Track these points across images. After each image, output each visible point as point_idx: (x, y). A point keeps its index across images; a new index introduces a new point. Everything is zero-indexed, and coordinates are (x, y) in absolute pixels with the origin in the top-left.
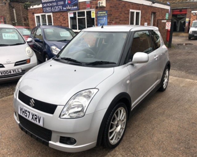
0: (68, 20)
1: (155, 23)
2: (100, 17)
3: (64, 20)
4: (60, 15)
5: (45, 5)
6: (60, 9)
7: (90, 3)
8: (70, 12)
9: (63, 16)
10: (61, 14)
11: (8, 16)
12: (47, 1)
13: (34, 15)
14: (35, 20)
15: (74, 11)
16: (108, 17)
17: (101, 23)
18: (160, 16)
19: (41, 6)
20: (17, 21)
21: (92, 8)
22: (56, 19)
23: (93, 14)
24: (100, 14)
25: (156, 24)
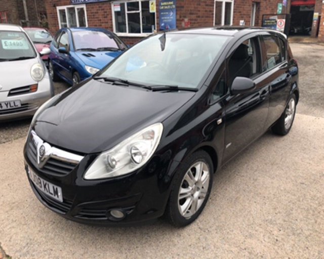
0: (111, 17)
1: (258, 21)
2: (163, 12)
3: (104, 17)
4: (98, 8)
8: (115, 2)
9: (103, 9)
10: (100, 7)
11: (13, 11)
13: (56, 9)
14: (57, 17)
15: (122, 2)
16: (177, 10)
17: (166, 21)
18: (267, 9)
20: (29, 19)
22: (92, 14)
23: (152, 6)
24: (164, 6)
25: (260, 22)
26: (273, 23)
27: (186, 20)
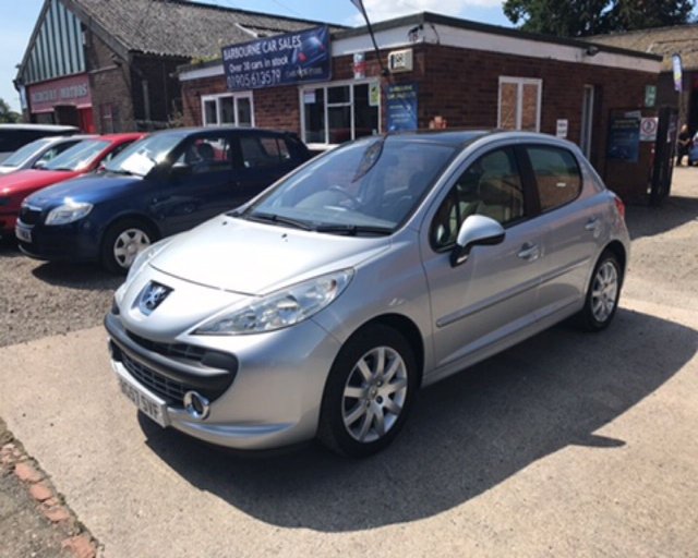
0: (299, 114)
2: (394, 104)
4: (275, 98)
6: (276, 79)
7: (367, 59)
8: (307, 87)
9: (284, 100)
10: (278, 96)
11: (125, 104)
12: (237, 57)
13: (200, 99)
14: (201, 115)
15: (318, 86)
17: (398, 121)
18: (619, 97)
19: (219, 70)
21: (371, 76)
23: (374, 93)
24: (395, 93)
25: (604, 122)
26: (632, 124)
27: (438, 119)
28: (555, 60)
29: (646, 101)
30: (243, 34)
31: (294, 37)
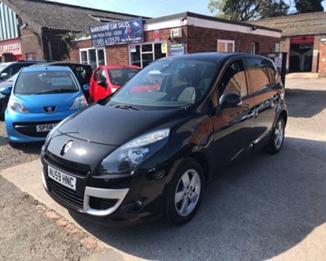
0: (128, 57)
2: (173, 52)
5: (95, 36)
6: (117, 41)
7: (160, 32)
8: (131, 45)
11: (40, 53)
12: (97, 31)
13: (79, 50)
14: (79, 58)
15: (138, 45)
16: (185, 51)
18: (265, 48)
19: (89, 37)
21: (162, 40)
22: (111, 55)
23: (164, 48)
24: (174, 47)
28: (240, 33)
29: (276, 50)
30: (93, 20)
31: (125, 23)
